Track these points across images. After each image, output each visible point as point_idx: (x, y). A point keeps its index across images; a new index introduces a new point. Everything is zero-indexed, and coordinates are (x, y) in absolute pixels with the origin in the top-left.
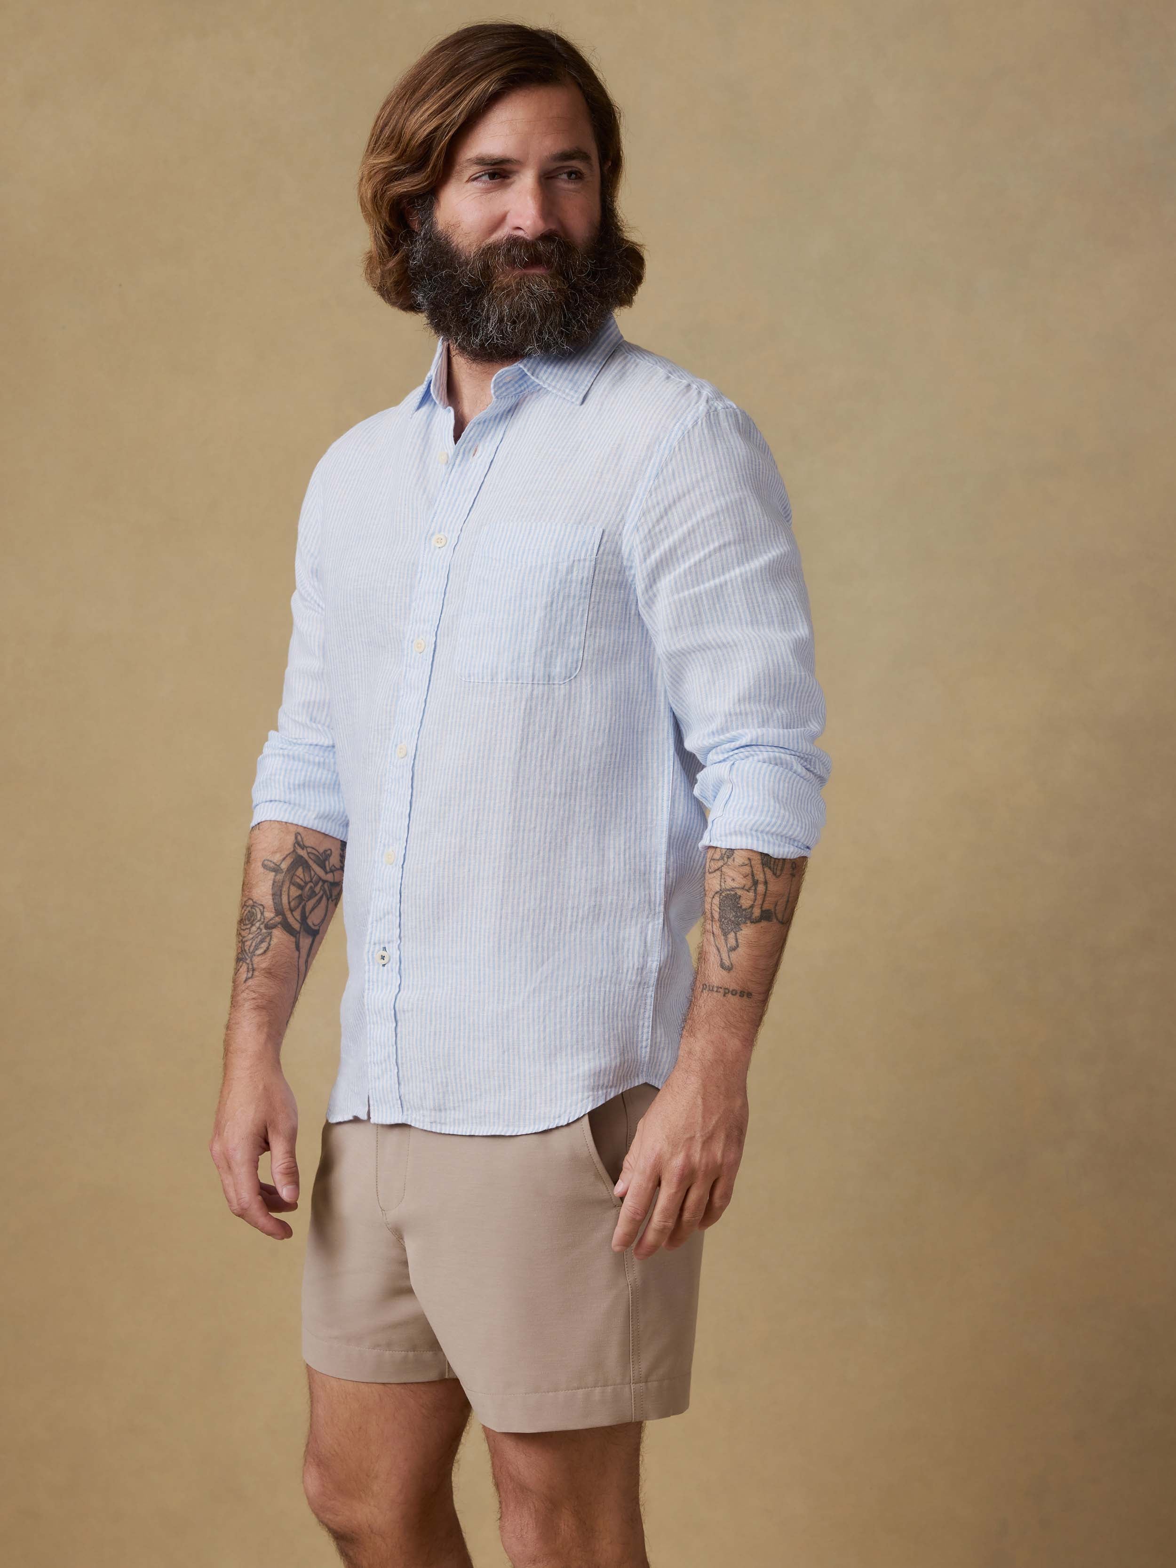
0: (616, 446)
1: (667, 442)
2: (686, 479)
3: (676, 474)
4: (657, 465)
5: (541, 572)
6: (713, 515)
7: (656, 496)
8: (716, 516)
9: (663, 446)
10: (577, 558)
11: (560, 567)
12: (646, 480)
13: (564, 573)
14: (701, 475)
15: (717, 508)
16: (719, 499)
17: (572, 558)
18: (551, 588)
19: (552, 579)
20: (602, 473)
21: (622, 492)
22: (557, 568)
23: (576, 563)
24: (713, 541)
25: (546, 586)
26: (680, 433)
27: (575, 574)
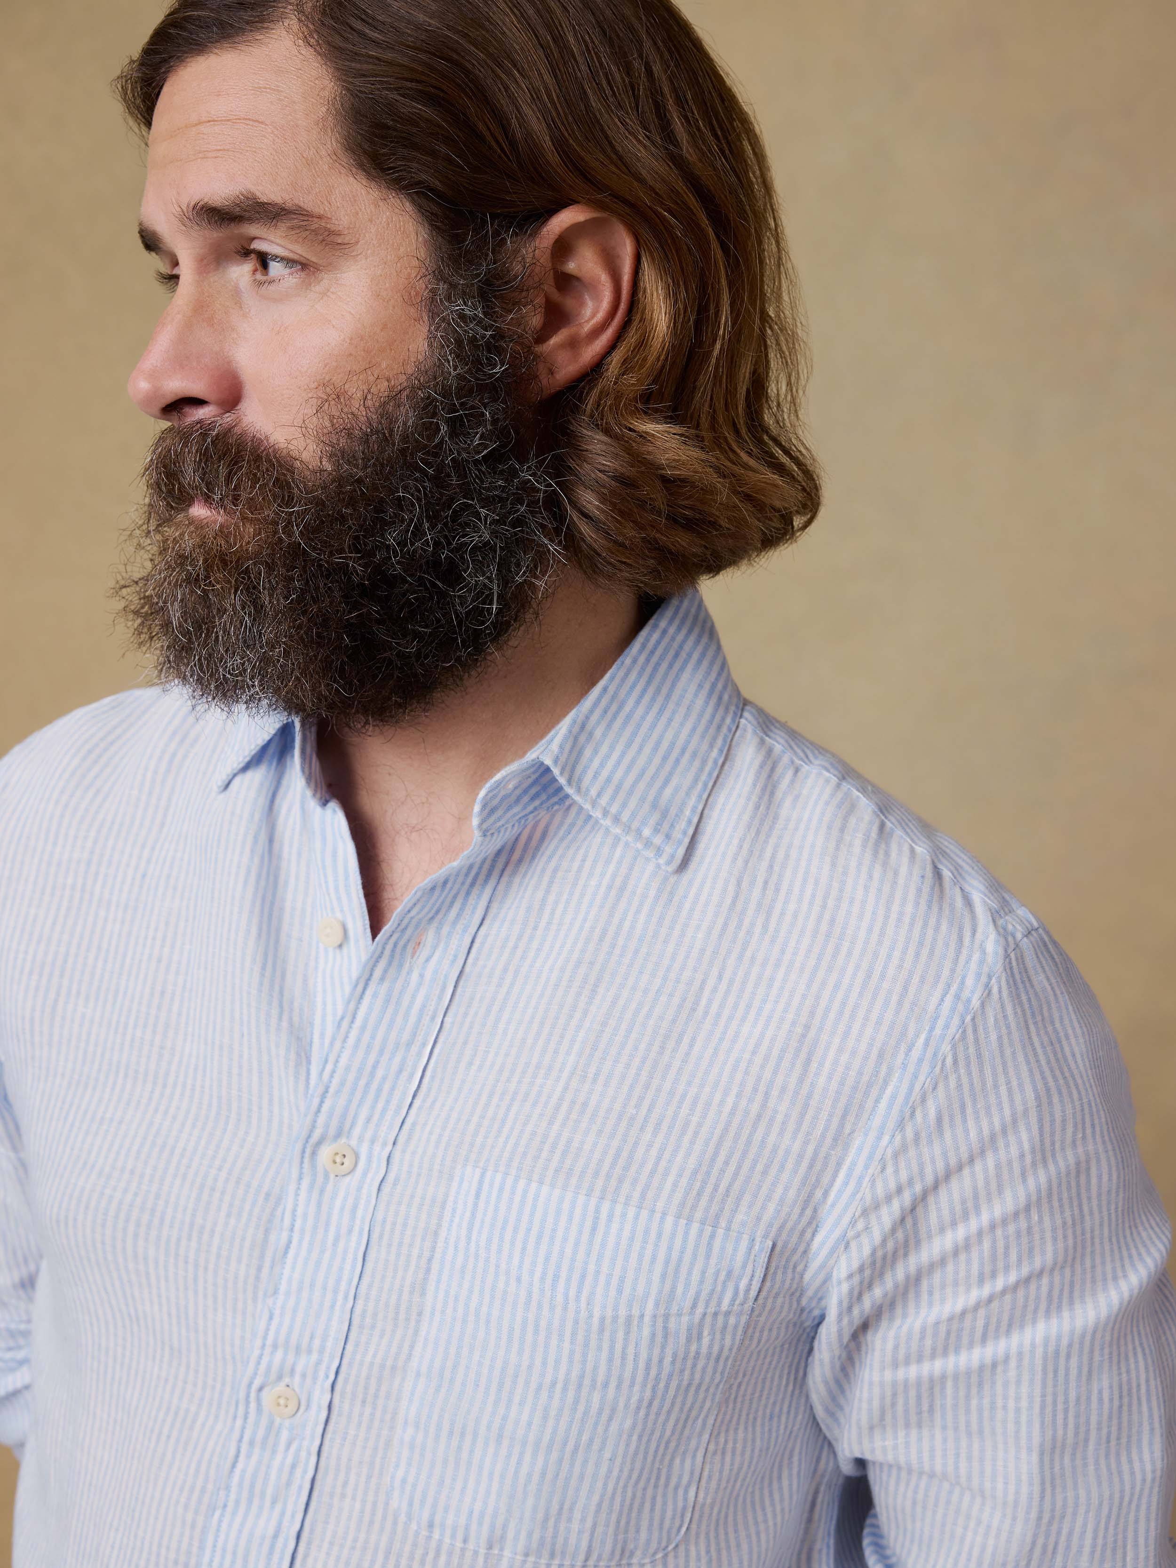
0: (799, 1030)
1: (927, 1043)
2: (966, 1131)
3: (946, 1119)
4: (900, 1100)
5: (627, 1333)
6: (1016, 1214)
7: (896, 1172)
8: (1022, 1217)
9: (916, 1053)
10: (711, 1310)
11: (672, 1325)
12: (873, 1134)
13: (683, 1339)
14: (1002, 1118)
15: (1028, 1196)
16: (1035, 1174)
17: (700, 1310)
18: (653, 1372)
19: (656, 1351)
20: (767, 1095)
21: (816, 1153)
22: (665, 1328)
23: (708, 1320)
24: (1007, 1268)
25: (642, 1365)
26: (956, 1021)
27: (706, 1341)
